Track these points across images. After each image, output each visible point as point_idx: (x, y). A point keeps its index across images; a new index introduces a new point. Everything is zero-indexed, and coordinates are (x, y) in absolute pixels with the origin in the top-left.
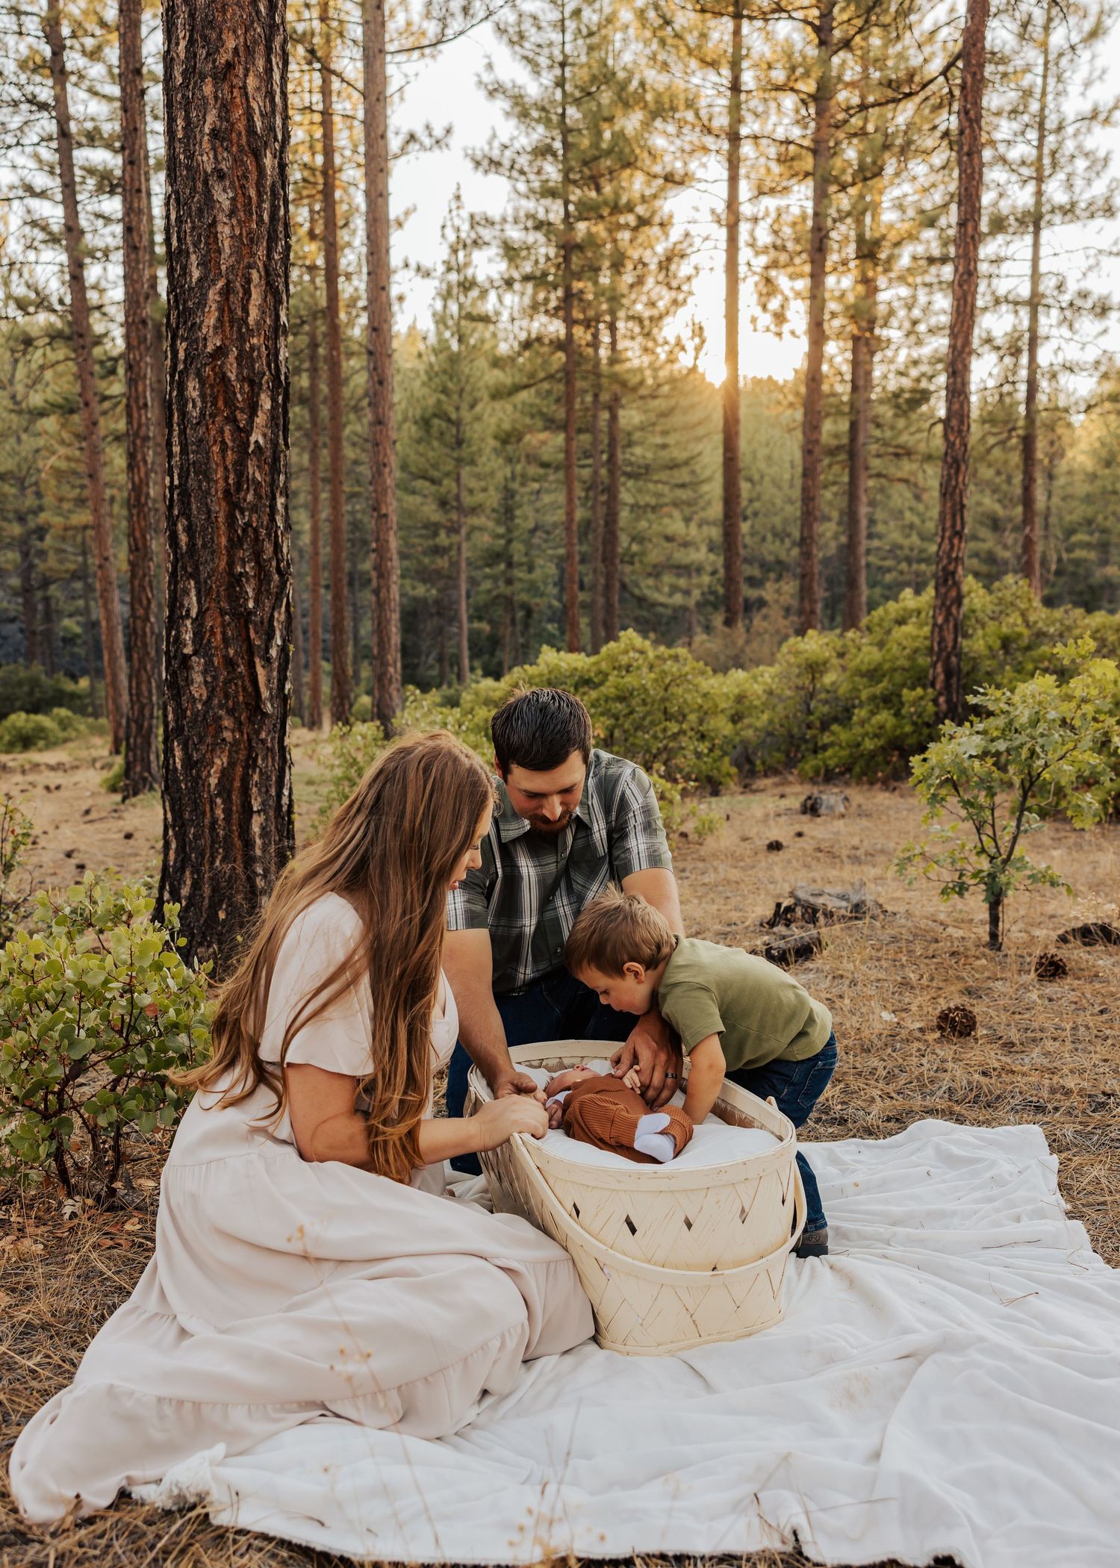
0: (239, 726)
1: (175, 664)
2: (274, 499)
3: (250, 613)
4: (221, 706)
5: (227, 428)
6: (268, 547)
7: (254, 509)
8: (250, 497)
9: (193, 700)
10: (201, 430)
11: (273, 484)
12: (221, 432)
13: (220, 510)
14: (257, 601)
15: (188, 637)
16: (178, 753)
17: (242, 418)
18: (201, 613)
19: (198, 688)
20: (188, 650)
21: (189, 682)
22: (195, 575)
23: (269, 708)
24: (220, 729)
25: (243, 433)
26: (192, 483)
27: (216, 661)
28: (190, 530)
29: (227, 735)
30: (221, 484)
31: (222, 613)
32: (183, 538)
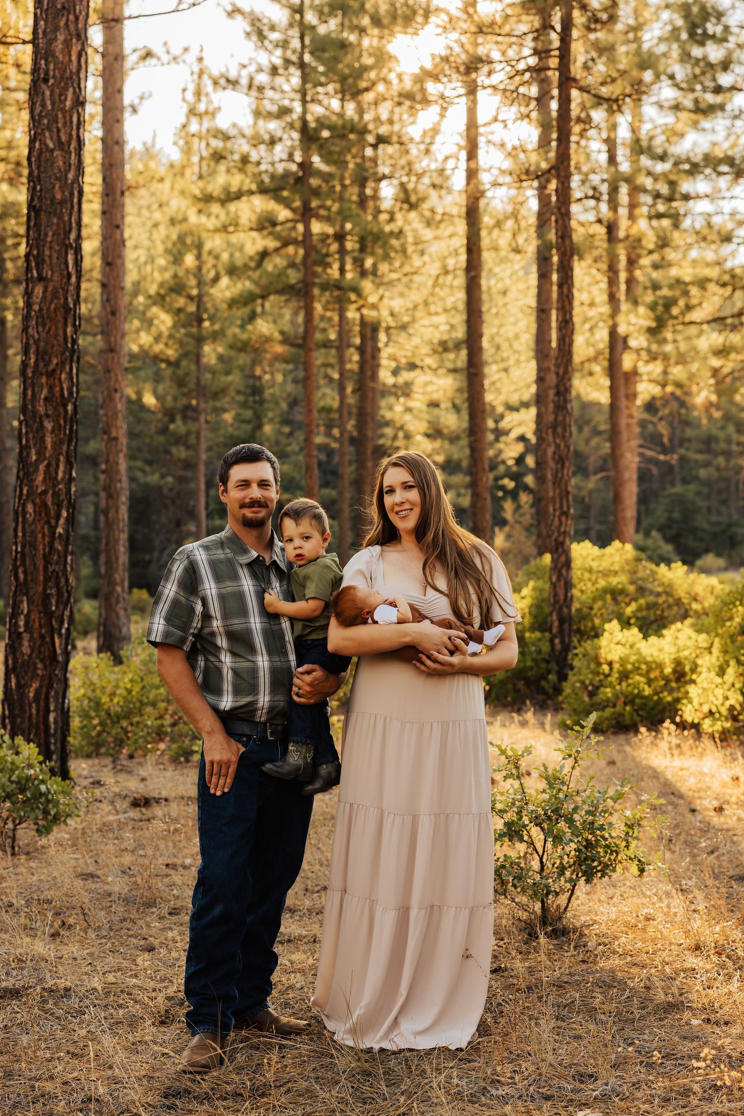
0: (45, 667)
1: (14, 636)
2: (66, 557)
3: (53, 612)
4: (37, 657)
5: (46, 527)
6: (63, 580)
7: (57, 563)
8: (55, 558)
9: (23, 654)
10: (33, 527)
11: (66, 550)
12: (43, 528)
13: (40, 564)
14: (57, 606)
15: (22, 623)
16: (13, 681)
17: (53, 522)
18: (29, 612)
19: (26, 648)
20: (21, 630)
21: (21, 645)
22: (27, 594)
23: (60, 658)
24: (36, 669)
25: (53, 529)
26: (27, 550)
27: (35, 635)
28: (25, 573)
29: (40, 672)
30: (42, 552)
31: (40, 612)
32: (21, 576)
